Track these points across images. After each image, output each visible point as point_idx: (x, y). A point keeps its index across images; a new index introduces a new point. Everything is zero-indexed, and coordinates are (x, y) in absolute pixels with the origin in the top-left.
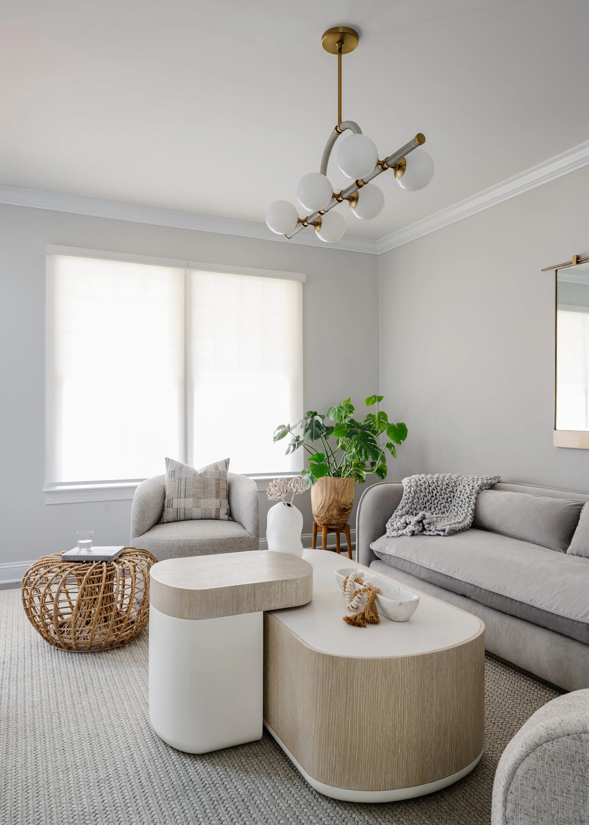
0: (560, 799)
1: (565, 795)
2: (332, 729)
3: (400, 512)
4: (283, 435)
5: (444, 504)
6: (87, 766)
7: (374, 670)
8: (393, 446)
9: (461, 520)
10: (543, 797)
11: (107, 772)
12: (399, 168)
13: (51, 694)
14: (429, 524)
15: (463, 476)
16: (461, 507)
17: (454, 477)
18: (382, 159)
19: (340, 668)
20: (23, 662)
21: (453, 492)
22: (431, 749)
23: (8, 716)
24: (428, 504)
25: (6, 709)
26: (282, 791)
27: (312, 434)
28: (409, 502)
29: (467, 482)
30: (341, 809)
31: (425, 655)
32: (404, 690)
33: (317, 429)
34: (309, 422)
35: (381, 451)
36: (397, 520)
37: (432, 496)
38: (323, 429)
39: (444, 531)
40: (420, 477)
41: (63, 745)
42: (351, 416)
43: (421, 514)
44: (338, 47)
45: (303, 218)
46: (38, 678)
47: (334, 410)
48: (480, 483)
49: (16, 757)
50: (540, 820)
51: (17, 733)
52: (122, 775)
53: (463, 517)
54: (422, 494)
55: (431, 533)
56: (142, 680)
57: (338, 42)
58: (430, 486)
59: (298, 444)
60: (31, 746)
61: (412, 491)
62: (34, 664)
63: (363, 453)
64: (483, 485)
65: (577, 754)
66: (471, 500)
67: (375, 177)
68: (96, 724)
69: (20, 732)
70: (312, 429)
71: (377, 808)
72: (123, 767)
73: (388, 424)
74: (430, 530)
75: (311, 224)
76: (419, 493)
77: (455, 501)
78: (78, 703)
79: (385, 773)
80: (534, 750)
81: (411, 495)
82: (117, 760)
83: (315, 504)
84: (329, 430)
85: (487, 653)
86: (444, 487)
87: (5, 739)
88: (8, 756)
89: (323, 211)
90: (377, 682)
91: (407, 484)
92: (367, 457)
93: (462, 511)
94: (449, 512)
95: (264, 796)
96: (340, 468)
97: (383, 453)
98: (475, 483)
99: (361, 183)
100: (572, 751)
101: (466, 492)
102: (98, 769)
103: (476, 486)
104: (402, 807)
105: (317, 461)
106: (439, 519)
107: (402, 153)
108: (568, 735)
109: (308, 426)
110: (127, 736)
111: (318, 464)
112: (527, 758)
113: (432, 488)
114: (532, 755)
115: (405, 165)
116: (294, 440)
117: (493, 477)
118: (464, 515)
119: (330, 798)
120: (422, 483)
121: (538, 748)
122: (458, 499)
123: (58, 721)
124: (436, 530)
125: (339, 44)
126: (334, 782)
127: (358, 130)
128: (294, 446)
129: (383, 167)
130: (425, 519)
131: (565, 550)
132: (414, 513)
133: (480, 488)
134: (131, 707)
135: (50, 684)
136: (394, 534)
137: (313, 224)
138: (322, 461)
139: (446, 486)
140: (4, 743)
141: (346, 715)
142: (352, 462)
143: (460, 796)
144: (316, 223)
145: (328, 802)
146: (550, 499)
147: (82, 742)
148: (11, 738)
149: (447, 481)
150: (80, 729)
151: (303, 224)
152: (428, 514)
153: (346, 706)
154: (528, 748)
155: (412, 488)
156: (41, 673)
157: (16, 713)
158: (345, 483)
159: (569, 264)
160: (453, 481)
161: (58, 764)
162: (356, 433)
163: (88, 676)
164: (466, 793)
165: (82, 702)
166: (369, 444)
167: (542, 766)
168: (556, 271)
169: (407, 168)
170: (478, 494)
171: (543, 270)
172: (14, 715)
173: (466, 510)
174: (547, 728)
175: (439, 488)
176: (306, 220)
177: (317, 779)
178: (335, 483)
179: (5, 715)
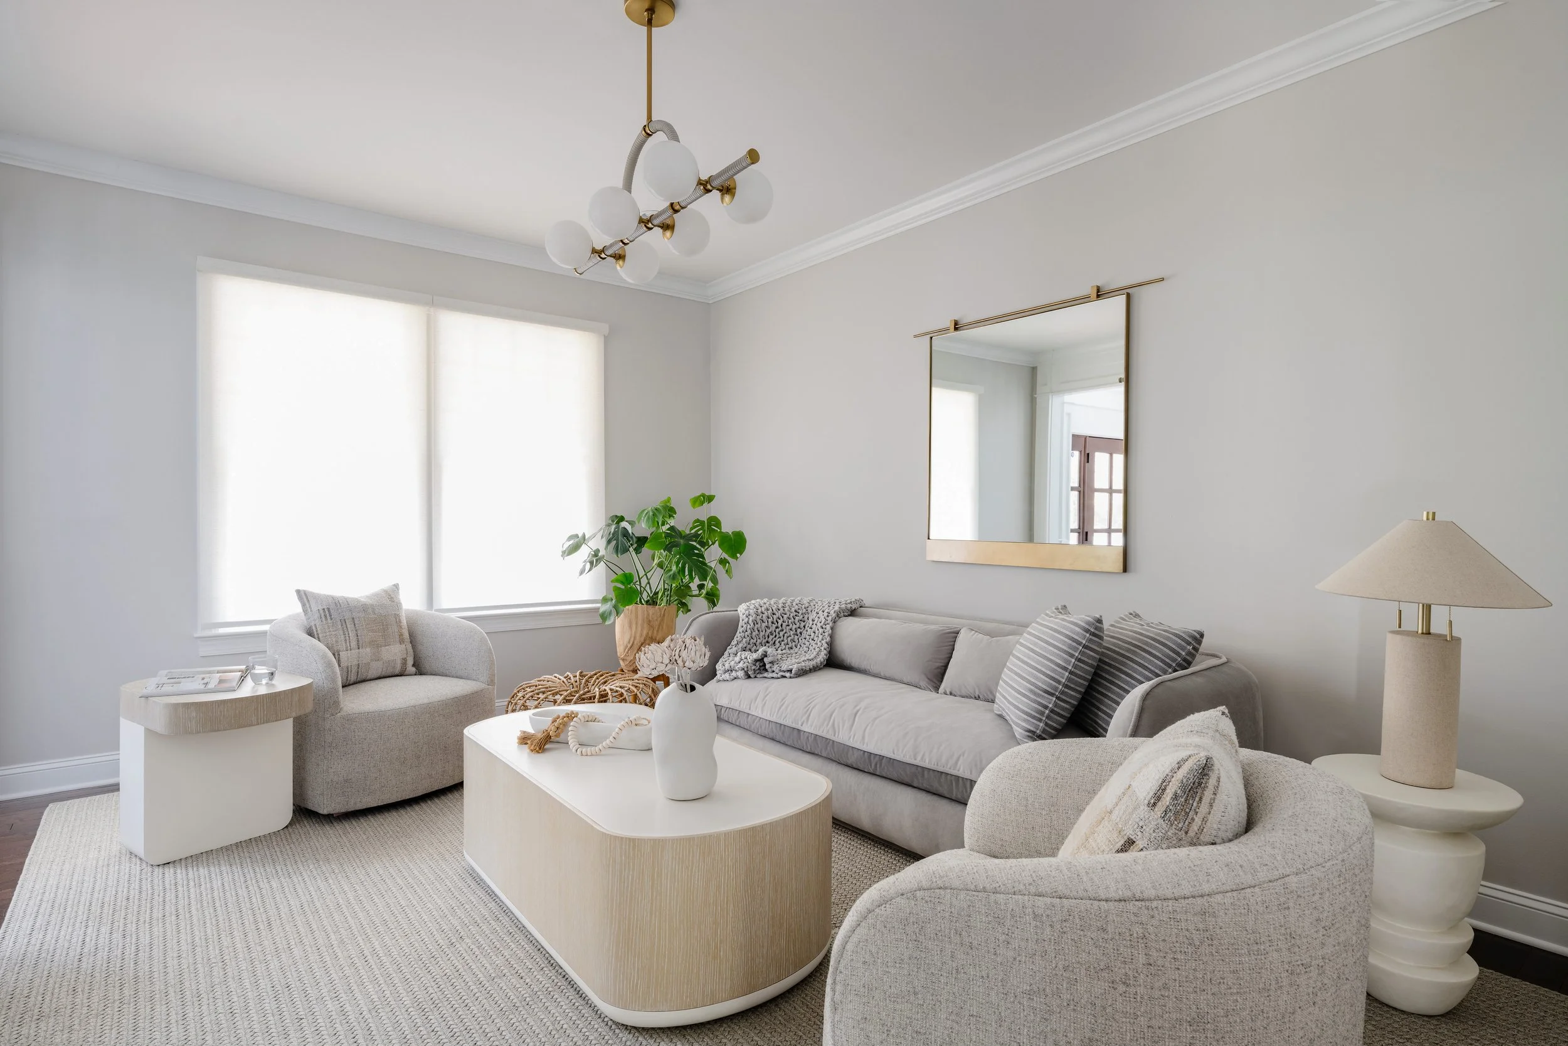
0: (893, 971)
1: (897, 965)
2: (633, 936)
3: (734, 649)
4: (575, 548)
5: (793, 636)
6: (271, 1031)
7: (689, 851)
8: (729, 563)
9: (812, 656)
10: (875, 971)
11: (302, 1035)
12: (727, 191)
13: (210, 937)
14: (772, 663)
15: (817, 600)
16: (813, 640)
17: (805, 601)
18: (704, 177)
19: (644, 853)
20: (162, 895)
21: (804, 622)
22: (763, 947)
23: (136, 976)
24: (771, 637)
25: (132, 966)
26: (565, 1026)
27: (618, 546)
28: (746, 636)
29: (821, 607)
30: (645, 1039)
31: (755, 827)
32: (728, 874)
33: (625, 540)
34: (612, 531)
35: (711, 568)
36: (731, 658)
37: (777, 627)
38: (633, 540)
39: (790, 671)
40: (762, 602)
41: (230, 1007)
42: (672, 522)
43: (761, 650)
44: (647, 16)
45: (599, 247)
46: (187, 916)
47: (647, 513)
48: (837, 608)
49: (150, 1032)
50: (871, 999)
51: (152, 998)
52: (326, 1037)
53: (815, 653)
54: (764, 625)
55: (774, 675)
56: (360, 902)
57: (647, 10)
58: (774, 614)
59: (597, 560)
60: (176, 1014)
61: (750, 622)
62: (180, 896)
63: (687, 573)
64: (841, 611)
65: (911, 915)
66: (826, 631)
67: (695, 200)
68: (286, 971)
69: (157, 996)
70: (617, 540)
71: (693, 1030)
72: (329, 1025)
73: (721, 532)
74: (774, 671)
75: (611, 256)
76: (759, 624)
77: (805, 632)
78: (255, 944)
79: (703, 984)
80: (865, 918)
81: (749, 627)
82: (318, 1017)
83: (621, 643)
84: (642, 541)
85: (835, 822)
86: (792, 615)
87: (131, 1009)
88: (136, 1034)
89: (626, 240)
90: (692, 868)
91: (743, 611)
92: (692, 579)
93: (814, 645)
94: (799, 646)
95: (540, 1036)
96: (656, 593)
97: (715, 571)
98: (831, 608)
99: (677, 207)
100: (906, 913)
101: (820, 620)
102: (289, 1033)
103: (832, 612)
104: (725, 1025)
105: (623, 583)
106: (785, 655)
107: (731, 173)
108: (902, 895)
109: (611, 535)
110: (335, 982)
111: (623, 587)
112: (858, 928)
113: (777, 616)
114: (863, 924)
115: (735, 189)
116: (591, 556)
117: (853, 600)
118: (817, 650)
119: (630, 1026)
120: (763, 610)
121: (870, 915)
122: (809, 630)
123: (222, 973)
124: (780, 671)
125: (648, 13)
126: (635, 1005)
127: (673, 136)
128: (591, 563)
129: (707, 188)
130: (766, 656)
131: (937, 689)
132: (753, 650)
133: (838, 615)
134: (342, 942)
135: (208, 922)
136: (727, 676)
137: (614, 257)
138: (629, 584)
139: (795, 613)
140: (130, 1016)
141: (651, 914)
142: (671, 585)
143: (799, 1002)
144: (618, 256)
145: (628, 1032)
146: (921, 627)
147: (262, 998)
148: (143, 1006)
149: (796, 607)
150: (259, 982)
151: (599, 256)
152: (770, 650)
153: (652, 904)
154: (859, 916)
155: (750, 617)
156: (193, 909)
157: (150, 969)
158: (663, 613)
159: (945, 330)
160: (803, 607)
161: (222, 1035)
162: (677, 545)
163: (273, 904)
164: (806, 998)
165: (262, 943)
166: (695, 559)
167: (874, 935)
168: (931, 338)
169: (738, 192)
170: (834, 622)
171: (915, 336)
172: (147, 973)
173: (819, 643)
174: (880, 890)
175: (785, 616)
176: (603, 251)
177: (613, 1004)
178: (648, 615)
179: (131, 975)
